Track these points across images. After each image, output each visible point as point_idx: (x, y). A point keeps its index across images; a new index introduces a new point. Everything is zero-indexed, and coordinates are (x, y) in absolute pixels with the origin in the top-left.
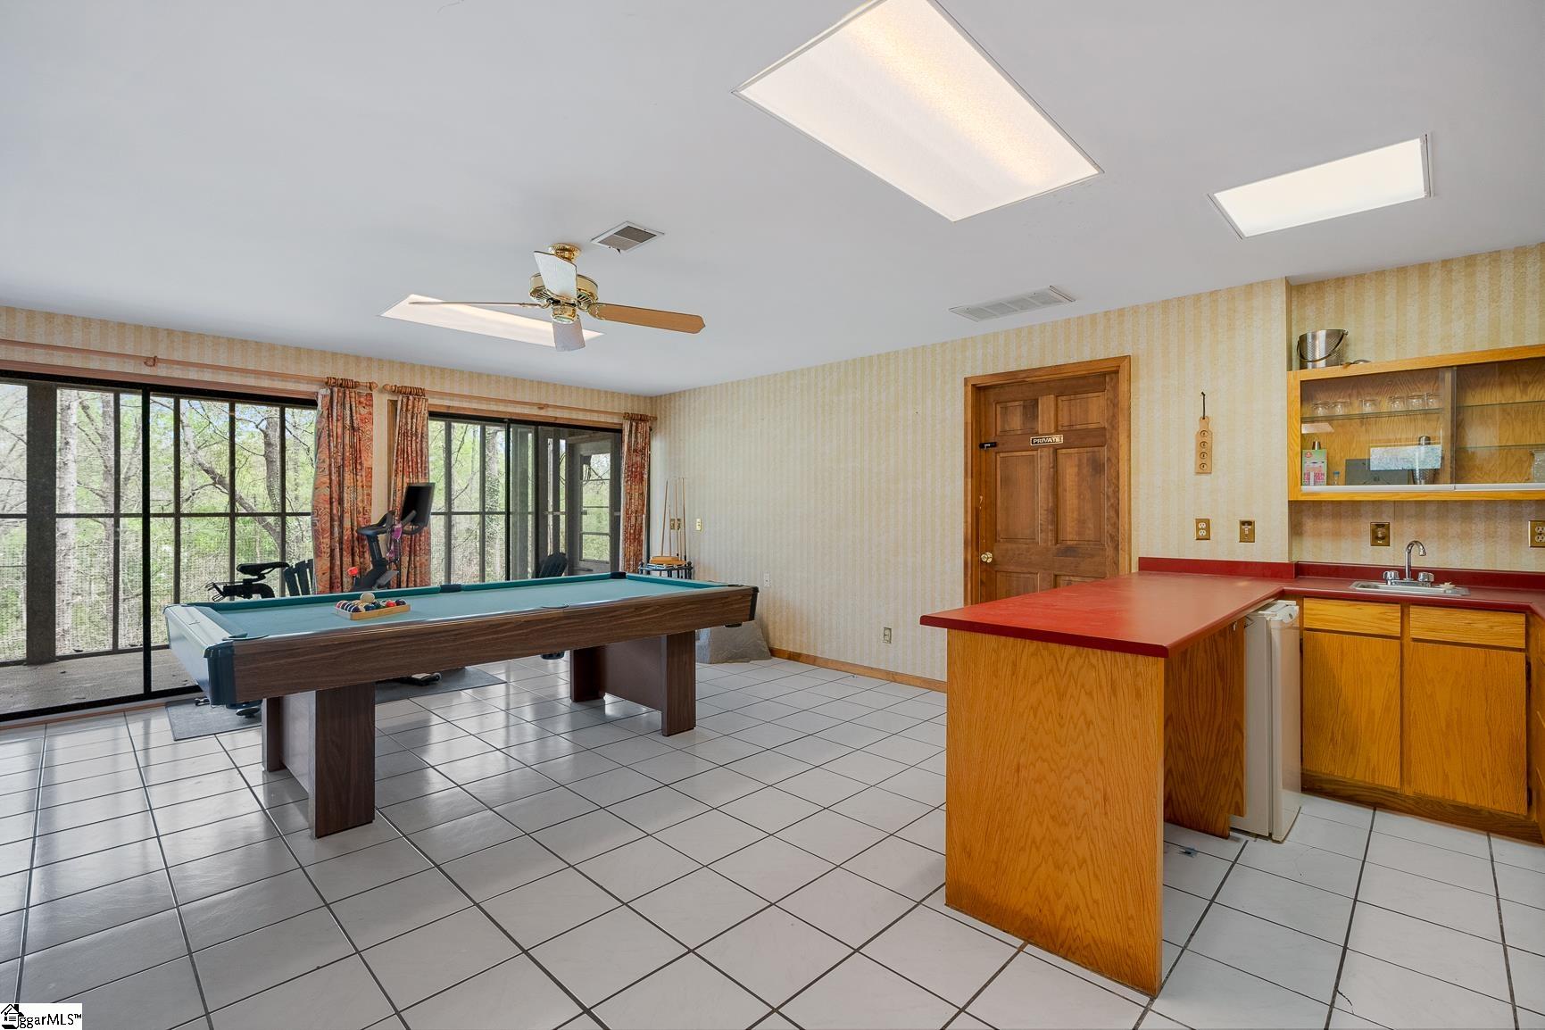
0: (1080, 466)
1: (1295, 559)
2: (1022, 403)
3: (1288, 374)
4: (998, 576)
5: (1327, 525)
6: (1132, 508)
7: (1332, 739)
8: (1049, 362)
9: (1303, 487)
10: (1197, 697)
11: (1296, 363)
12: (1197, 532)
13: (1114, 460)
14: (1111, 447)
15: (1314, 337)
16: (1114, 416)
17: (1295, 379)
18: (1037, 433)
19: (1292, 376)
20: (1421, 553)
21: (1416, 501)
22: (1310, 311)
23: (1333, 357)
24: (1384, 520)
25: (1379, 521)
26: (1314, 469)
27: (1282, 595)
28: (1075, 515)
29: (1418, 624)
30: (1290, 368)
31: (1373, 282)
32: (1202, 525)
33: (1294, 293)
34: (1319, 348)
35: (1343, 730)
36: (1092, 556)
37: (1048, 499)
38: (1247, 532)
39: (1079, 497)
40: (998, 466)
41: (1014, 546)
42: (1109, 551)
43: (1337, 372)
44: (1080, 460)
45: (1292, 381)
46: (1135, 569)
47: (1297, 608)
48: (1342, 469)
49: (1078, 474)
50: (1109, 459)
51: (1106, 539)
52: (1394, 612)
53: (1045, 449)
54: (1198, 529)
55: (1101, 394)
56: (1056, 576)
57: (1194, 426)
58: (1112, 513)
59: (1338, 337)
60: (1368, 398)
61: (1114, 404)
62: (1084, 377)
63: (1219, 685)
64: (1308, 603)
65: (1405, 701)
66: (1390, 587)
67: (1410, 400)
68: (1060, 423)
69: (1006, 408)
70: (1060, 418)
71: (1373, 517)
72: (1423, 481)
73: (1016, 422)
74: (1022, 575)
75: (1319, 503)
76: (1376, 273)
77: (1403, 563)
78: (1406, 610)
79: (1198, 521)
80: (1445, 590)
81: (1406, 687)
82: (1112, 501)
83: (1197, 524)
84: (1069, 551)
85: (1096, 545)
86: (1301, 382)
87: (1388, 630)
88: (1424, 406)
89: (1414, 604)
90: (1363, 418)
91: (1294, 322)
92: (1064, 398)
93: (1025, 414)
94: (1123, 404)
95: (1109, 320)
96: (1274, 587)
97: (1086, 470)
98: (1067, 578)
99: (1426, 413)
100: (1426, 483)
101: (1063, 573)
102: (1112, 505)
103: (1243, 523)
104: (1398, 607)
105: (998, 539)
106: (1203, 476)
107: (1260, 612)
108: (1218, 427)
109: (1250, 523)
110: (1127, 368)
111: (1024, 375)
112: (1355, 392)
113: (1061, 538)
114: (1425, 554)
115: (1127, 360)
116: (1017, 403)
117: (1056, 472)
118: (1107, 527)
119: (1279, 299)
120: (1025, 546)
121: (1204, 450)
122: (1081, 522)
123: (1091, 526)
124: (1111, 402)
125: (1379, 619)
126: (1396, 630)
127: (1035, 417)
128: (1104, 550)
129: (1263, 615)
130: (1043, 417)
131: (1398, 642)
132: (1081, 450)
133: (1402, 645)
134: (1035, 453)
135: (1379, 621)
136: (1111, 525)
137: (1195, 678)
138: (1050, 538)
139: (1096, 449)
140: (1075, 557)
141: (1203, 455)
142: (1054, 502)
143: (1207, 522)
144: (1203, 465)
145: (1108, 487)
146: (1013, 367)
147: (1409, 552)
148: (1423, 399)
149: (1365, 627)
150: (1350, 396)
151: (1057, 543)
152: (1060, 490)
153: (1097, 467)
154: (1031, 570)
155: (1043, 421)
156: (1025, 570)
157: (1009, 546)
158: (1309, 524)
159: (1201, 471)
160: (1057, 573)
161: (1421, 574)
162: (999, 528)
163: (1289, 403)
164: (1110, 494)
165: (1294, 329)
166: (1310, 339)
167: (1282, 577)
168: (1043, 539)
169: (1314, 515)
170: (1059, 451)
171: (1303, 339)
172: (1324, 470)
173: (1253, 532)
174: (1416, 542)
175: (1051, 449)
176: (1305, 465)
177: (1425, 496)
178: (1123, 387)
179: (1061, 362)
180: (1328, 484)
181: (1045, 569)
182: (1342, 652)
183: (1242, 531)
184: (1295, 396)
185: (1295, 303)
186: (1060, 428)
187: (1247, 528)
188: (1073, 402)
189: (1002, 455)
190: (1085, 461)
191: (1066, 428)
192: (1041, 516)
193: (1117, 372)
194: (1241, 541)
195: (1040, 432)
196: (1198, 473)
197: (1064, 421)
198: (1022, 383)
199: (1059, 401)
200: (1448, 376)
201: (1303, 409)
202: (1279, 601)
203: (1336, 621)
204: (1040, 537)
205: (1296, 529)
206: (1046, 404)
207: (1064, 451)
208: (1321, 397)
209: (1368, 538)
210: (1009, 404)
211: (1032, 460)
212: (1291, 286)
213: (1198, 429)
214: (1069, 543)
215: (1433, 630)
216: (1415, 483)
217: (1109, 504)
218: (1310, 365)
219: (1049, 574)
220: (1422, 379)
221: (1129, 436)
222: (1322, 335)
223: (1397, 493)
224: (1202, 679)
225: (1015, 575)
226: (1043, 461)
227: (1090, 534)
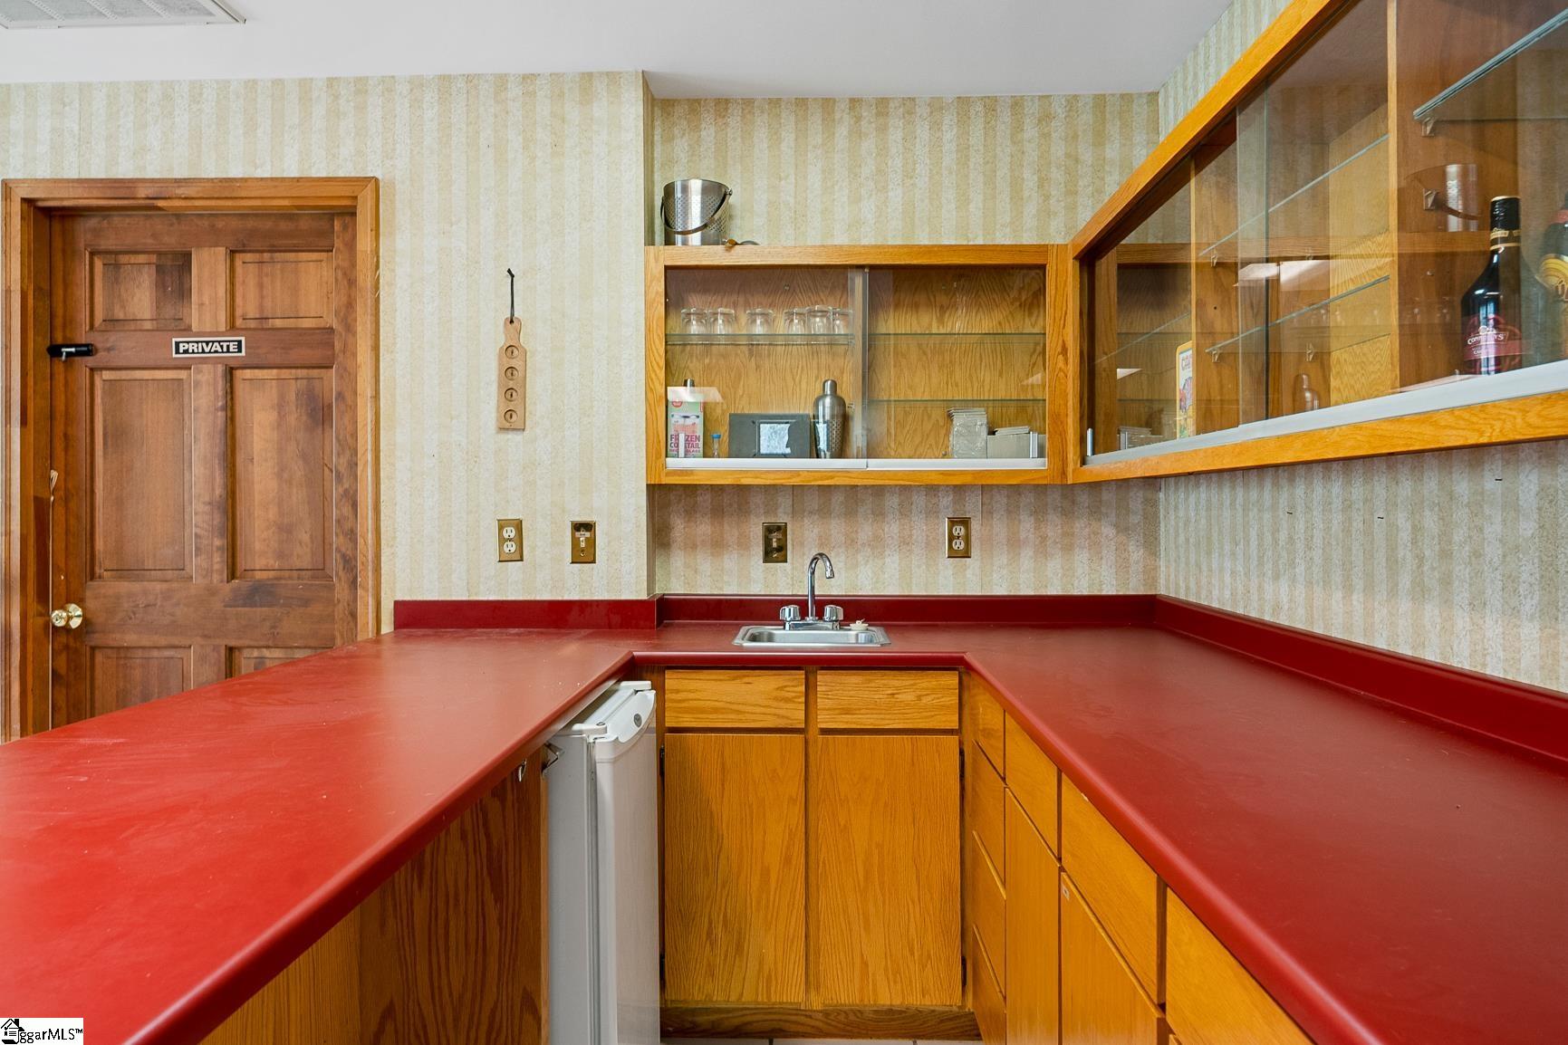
0: (281, 406)
1: (658, 591)
2: (154, 258)
3: (646, 253)
4: (99, 658)
5: (704, 528)
6: (382, 498)
7: (709, 933)
8: (210, 170)
9: (668, 459)
10: (447, 950)
11: (659, 236)
12: (501, 545)
13: (347, 398)
14: (345, 369)
15: (685, 189)
16: (350, 305)
17: (657, 260)
18: (187, 330)
19: (652, 256)
20: (828, 574)
21: (819, 486)
22: (681, 146)
23: (712, 231)
24: (781, 518)
25: (772, 520)
26: (684, 427)
27: (630, 670)
28: (272, 513)
29: (829, 704)
30: (650, 241)
31: (766, 116)
32: (510, 532)
33: (657, 111)
34: (694, 212)
35: (725, 916)
36: (306, 603)
37: (213, 479)
38: (583, 545)
39: (279, 475)
40: (98, 400)
41: (136, 587)
42: (341, 592)
43: (716, 256)
44: (282, 396)
45: (652, 263)
46: (387, 627)
47: (651, 695)
48: (724, 430)
49: (280, 425)
50: (340, 395)
51: (335, 563)
52: (793, 683)
53: (205, 367)
54: (502, 541)
55: (324, 255)
56: (230, 650)
57: (496, 337)
58: (347, 510)
59: (717, 195)
60: (758, 311)
61: (349, 279)
62: (288, 215)
63: (492, 912)
64: (672, 680)
65: (812, 843)
66: (788, 638)
67: (812, 320)
68: (239, 312)
69: (117, 266)
70: (239, 301)
71: (767, 513)
72: (828, 454)
73: (141, 299)
74: (155, 653)
75: (691, 490)
76: (770, 101)
77: (804, 590)
78: (811, 678)
79: (502, 525)
80: (858, 636)
81: (812, 817)
82: (346, 486)
83: (501, 528)
84: (259, 594)
85: (313, 577)
86: (667, 268)
87: (788, 718)
88: (829, 328)
89: (822, 669)
90: (753, 344)
91: (657, 166)
92: (249, 257)
93: (160, 285)
94: (364, 279)
95: (337, 97)
96: (613, 653)
97: (294, 417)
98: (256, 653)
99: (832, 341)
100: (832, 457)
101: (247, 642)
102: (346, 491)
103: (577, 527)
104: (801, 675)
105: (97, 570)
106: (510, 436)
107: (577, 727)
108: (535, 339)
109: (588, 527)
110: (370, 203)
111: (150, 192)
112: (741, 299)
113: (241, 565)
114: (833, 576)
115: (371, 186)
116: (142, 258)
117: (231, 419)
118: (337, 541)
119: (632, 110)
120: (158, 586)
121: (511, 384)
122: (285, 530)
123: (306, 538)
124: (345, 274)
125: (776, 699)
126: (796, 716)
127: (183, 293)
128: (331, 588)
129: (580, 732)
130: (200, 290)
131: (799, 738)
132: (285, 373)
133: (806, 742)
134: (183, 374)
135: (775, 704)
136: (345, 535)
137: (441, 906)
138: (216, 567)
139: (315, 373)
140: (271, 605)
141: (509, 393)
142: (226, 486)
143: (518, 525)
144: (509, 413)
145: (338, 455)
146: (125, 170)
147: (813, 573)
148: (828, 319)
149: (754, 717)
150: (735, 306)
151: (232, 575)
152: (240, 458)
153: (319, 413)
154: (175, 641)
155: (201, 305)
156: (163, 641)
157: (124, 587)
158: (679, 526)
159: (507, 425)
160: (232, 643)
161: (828, 609)
162: (99, 545)
163: (649, 305)
164: (342, 469)
165: (657, 177)
166: (678, 194)
167: (637, 627)
168: (205, 566)
169: (686, 511)
170: (239, 374)
171: (669, 191)
172: (700, 432)
173: (592, 543)
174: (821, 555)
175: (220, 368)
176: (672, 421)
177: (832, 478)
178: (364, 243)
179: (235, 172)
180: (705, 456)
181: (205, 636)
182: (723, 768)
183: (575, 542)
184: (657, 293)
185: (658, 132)
186: (239, 322)
187: (583, 536)
188: (267, 268)
189: (107, 375)
190: (292, 396)
191: (252, 324)
192: (200, 516)
193: (351, 213)
194: (572, 563)
195: (194, 329)
196: (502, 429)
197: (248, 305)
198: (149, 209)
199: (238, 263)
200: (858, 282)
201: (671, 322)
202: (624, 684)
203: (716, 710)
204: (195, 564)
205: (659, 538)
206: (208, 266)
207: (248, 373)
208: (695, 303)
209: (759, 551)
210: (123, 259)
211: (178, 387)
212: (653, 99)
213: (502, 341)
214: (259, 575)
215: (847, 711)
216: (818, 456)
217: (341, 490)
218: (679, 238)
219: (216, 648)
220: (826, 287)
221: (376, 348)
222: (696, 186)
223: (797, 473)
224: (456, 905)
225: (139, 653)
226: (204, 392)
227: (303, 555)
